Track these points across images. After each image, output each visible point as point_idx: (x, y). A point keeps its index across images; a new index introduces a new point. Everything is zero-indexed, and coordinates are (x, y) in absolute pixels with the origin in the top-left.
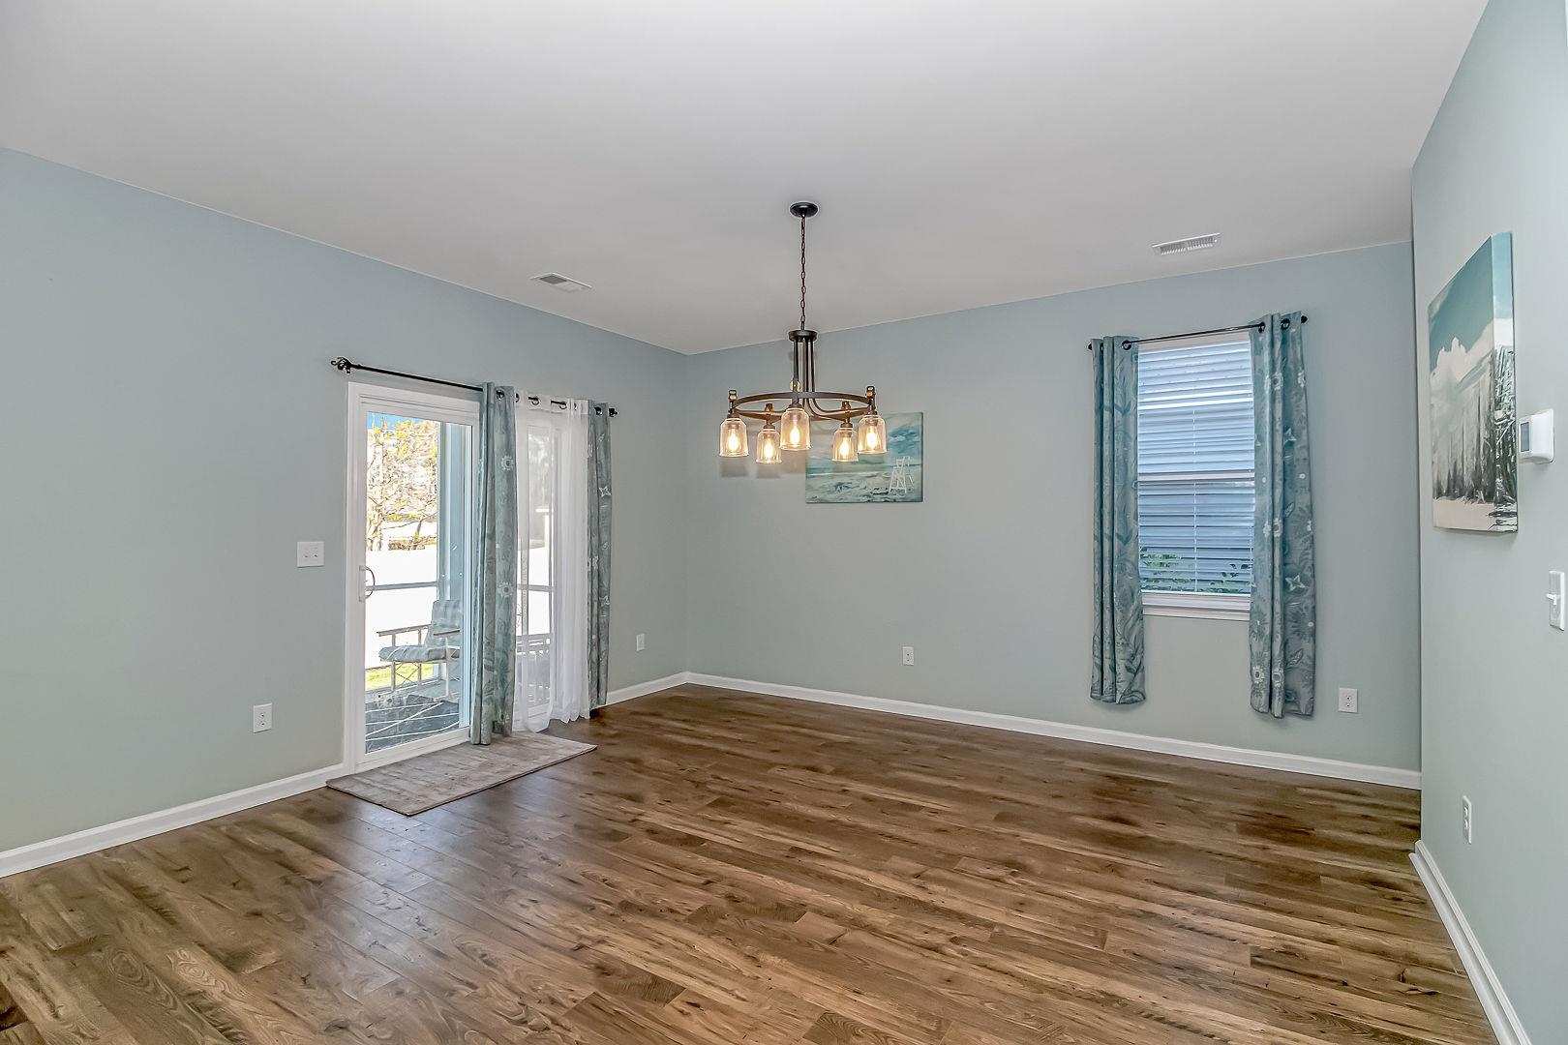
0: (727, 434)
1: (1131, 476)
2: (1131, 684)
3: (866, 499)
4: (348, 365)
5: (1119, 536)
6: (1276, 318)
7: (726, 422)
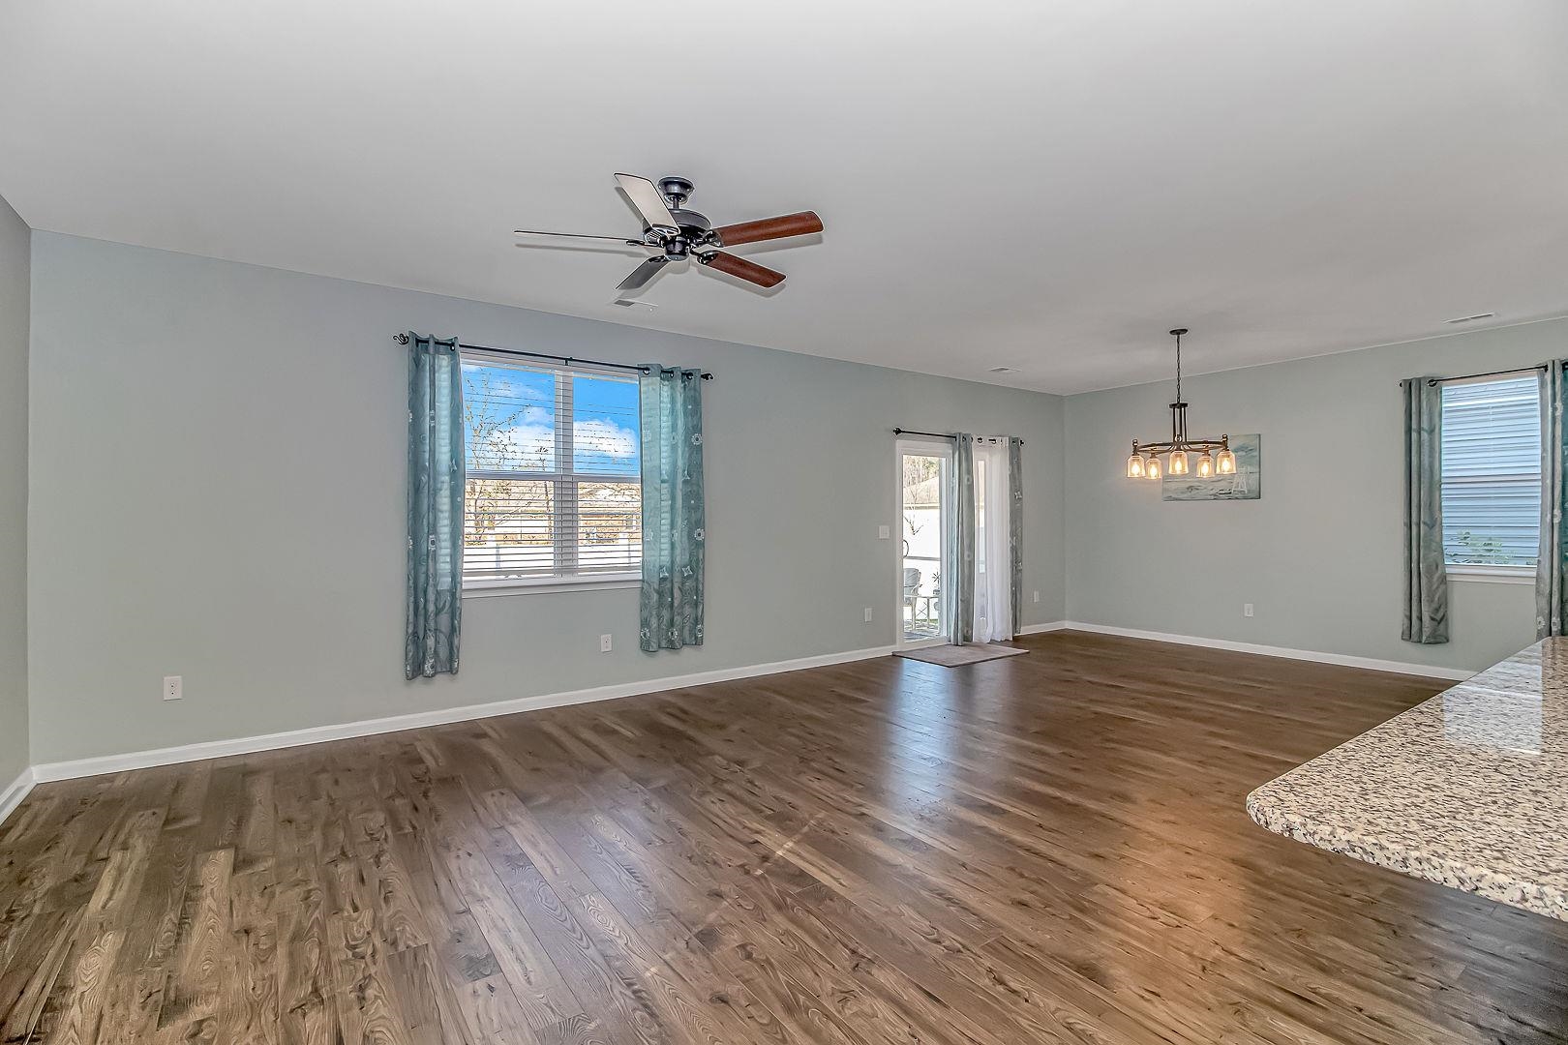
0: (1131, 465)
1: (1437, 478)
2: (1435, 630)
3: (1213, 497)
4: (898, 431)
5: (1424, 523)
6: (1557, 363)
7: (1131, 458)
